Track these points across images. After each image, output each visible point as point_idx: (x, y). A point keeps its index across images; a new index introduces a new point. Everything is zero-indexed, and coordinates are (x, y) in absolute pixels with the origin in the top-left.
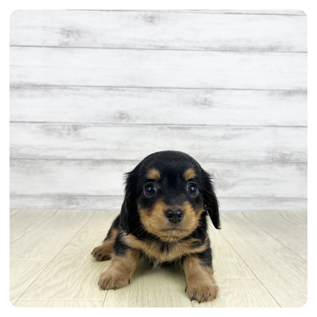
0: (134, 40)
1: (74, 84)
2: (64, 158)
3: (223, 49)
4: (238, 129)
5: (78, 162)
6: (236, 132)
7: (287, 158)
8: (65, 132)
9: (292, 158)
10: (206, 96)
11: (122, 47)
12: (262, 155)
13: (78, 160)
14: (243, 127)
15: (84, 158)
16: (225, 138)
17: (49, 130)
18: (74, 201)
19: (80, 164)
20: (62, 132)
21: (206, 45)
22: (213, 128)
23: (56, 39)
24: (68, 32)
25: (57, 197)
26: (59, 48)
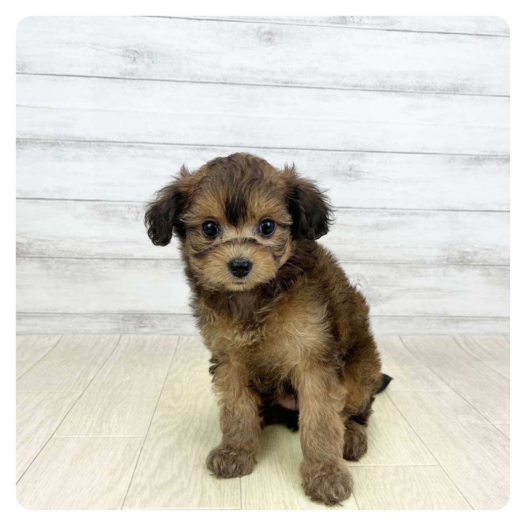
0: (242, 69)
1: (145, 141)
2: (131, 257)
3: (381, 89)
4: (398, 214)
5: (153, 262)
6: (396, 219)
7: (470, 258)
8: (132, 215)
9: (476, 259)
10: (352, 162)
11: (222, 81)
12: (432, 254)
13: (152, 259)
14: (406, 211)
15: (163, 256)
16: (378, 227)
17: (107, 212)
18: (147, 322)
19: (156, 266)
20: (127, 216)
21: (355, 82)
22: (361, 212)
23: (115, 65)
24: (133, 54)
25: (121, 316)
26: (120, 80)
